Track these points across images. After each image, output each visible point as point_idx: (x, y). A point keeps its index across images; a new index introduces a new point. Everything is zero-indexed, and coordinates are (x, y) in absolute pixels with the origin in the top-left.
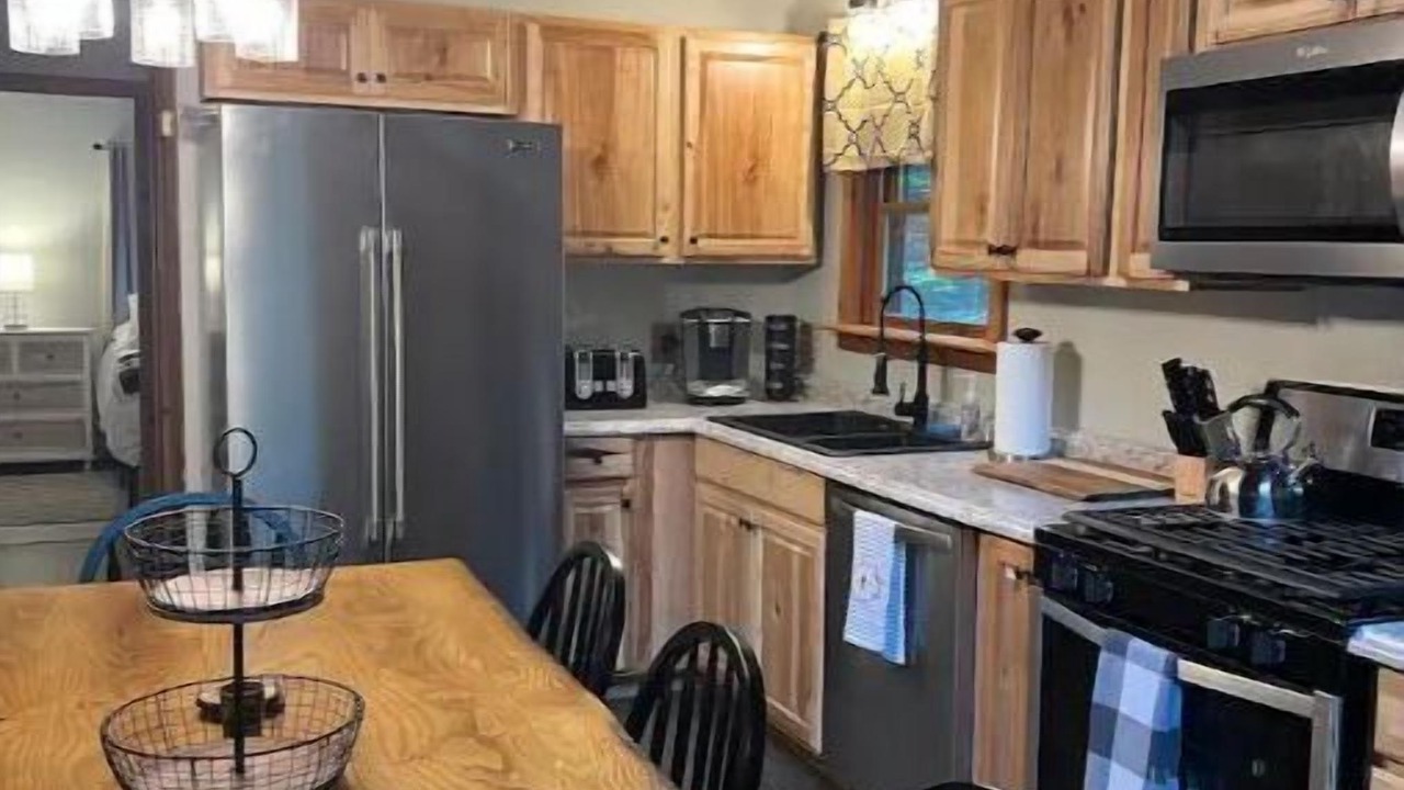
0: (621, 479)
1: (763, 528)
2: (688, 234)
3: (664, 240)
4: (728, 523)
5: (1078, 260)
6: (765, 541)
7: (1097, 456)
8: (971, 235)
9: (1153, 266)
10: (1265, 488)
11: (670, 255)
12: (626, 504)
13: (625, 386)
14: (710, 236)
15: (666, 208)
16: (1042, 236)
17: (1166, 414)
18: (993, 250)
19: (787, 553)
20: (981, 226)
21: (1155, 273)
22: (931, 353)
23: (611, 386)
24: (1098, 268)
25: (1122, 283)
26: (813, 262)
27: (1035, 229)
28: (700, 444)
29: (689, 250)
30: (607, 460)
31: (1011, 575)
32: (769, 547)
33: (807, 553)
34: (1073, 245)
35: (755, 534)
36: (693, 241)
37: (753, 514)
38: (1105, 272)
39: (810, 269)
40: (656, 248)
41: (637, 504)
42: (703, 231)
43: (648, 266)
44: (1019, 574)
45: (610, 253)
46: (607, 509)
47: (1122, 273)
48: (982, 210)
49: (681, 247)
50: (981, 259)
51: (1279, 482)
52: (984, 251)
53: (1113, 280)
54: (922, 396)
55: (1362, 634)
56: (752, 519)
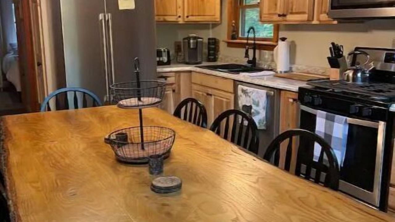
0: (172, 84)
1: (214, 95)
2: (186, 15)
3: (180, 17)
4: (203, 95)
5: (305, 17)
6: (214, 98)
7: (306, 71)
8: (272, 12)
9: (328, 17)
10: (359, 75)
11: (181, 21)
12: (174, 91)
13: (165, 59)
14: (192, 16)
15: (180, 7)
16: (294, 11)
17: (329, 58)
18: (280, 16)
19: (222, 101)
20: (276, 9)
21: (328, 19)
22: (257, 46)
23: (161, 59)
24: (311, 19)
26: (219, 23)
27: (292, 10)
28: (193, 74)
29: (186, 20)
30: (168, 79)
31: (291, 100)
32: (216, 100)
33: (228, 100)
34: (304, 13)
35: (212, 97)
36: (187, 17)
37: (210, 91)
38: (313, 20)
39: (219, 24)
40: (177, 19)
41: (176, 91)
42: (190, 14)
43: (175, 24)
44: (294, 100)
45: (165, 21)
46: (168, 92)
47: (318, 20)
48: (276, 5)
49: (184, 18)
50: (276, 18)
51: (363, 73)
52: (277, 16)
53: (315, 22)
54: (254, 58)
55: (393, 106)
56: (210, 93)
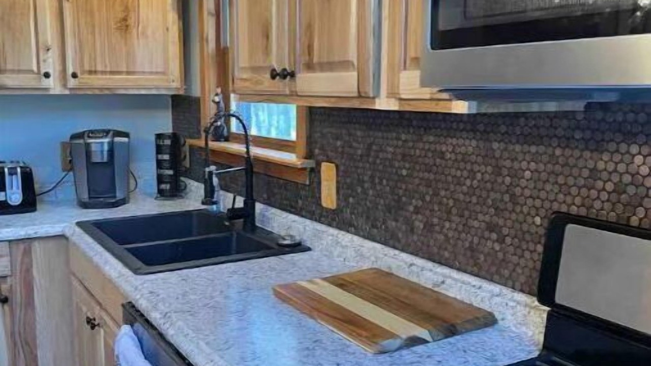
1: (103, 327)
2: (70, 70)
3: (47, 75)
5: (348, 82)
8: (260, 61)
9: (423, 84)
11: (54, 88)
13: (13, 196)
14: (90, 72)
16: (316, 59)
18: (275, 75)
21: (426, 93)
25: (393, 106)
26: (181, 92)
27: (310, 53)
35: (99, 332)
36: (74, 76)
40: (39, 82)
42: (83, 68)
47: (393, 94)
49: (63, 80)
52: (268, 75)
53: (384, 103)
